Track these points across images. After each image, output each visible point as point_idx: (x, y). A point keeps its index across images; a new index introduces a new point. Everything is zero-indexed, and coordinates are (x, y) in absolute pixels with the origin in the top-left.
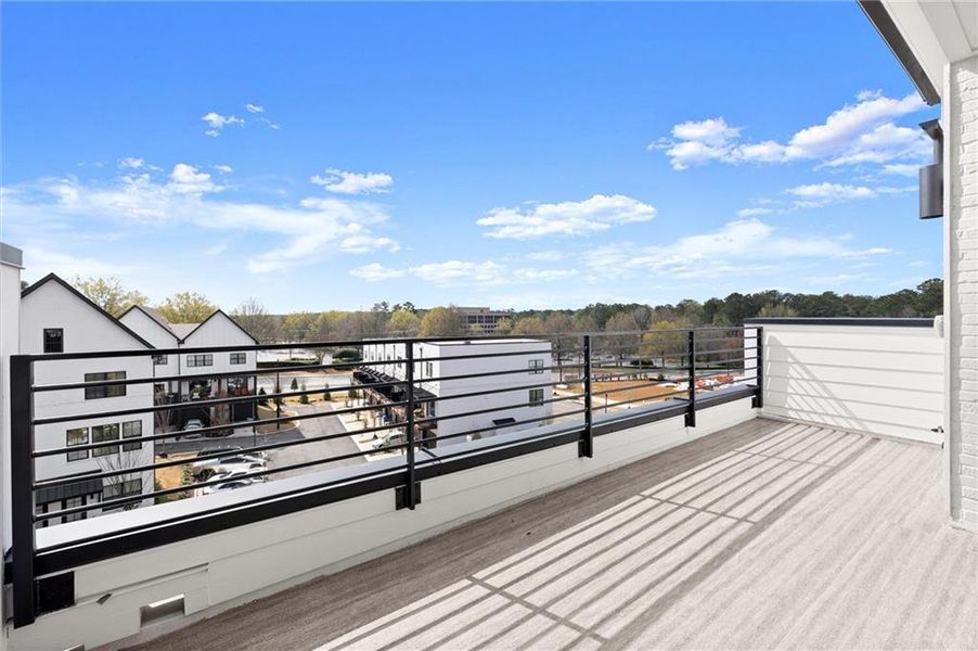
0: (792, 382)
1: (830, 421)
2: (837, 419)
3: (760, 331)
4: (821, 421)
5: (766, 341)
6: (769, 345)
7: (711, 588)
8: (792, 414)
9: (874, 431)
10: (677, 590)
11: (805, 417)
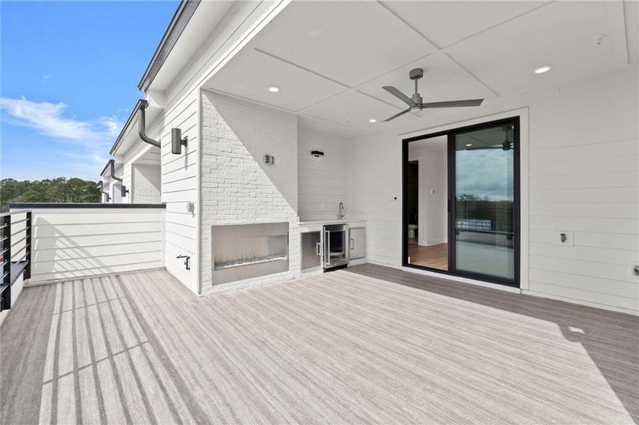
0: (59, 252)
1: (88, 273)
2: (93, 271)
3: (29, 215)
4: (91, 274)
5: (34, 222)
6: (37, 225)
7: (192, 381)
8: (58, 276)
9: (115, 271)
10: (186, 397)
11: (69, 275)
